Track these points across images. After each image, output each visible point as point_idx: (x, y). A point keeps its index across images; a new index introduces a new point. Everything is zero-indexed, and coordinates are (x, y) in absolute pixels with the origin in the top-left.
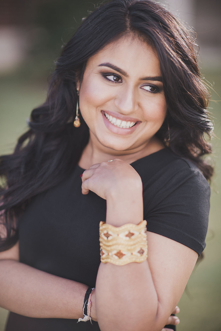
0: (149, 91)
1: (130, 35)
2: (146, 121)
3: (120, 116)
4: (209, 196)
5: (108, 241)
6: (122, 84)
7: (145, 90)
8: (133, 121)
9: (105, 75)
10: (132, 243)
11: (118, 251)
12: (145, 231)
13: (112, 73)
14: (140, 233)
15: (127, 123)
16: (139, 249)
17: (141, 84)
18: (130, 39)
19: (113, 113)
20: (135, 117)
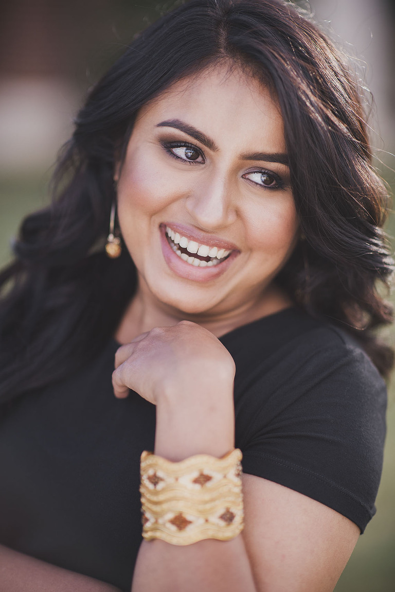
0: (260, 185)
1: (225, 62)
2: (251, 250)
3: (197, 233)
4: (384, 406)
5: (156, 493)
6: (205, 167)
7: (253, 182)
8: (224, 247)
9: (169, 145)
10: (207, 497)
11: (177, 515)
12: (237, 473)
13: (183, 142)
14: (225, 477)
15: (210, 250)
16: (221, 511)
17: (244, 169)
18: (224, 70)
19: (183, 228)
20: (229, 237)
